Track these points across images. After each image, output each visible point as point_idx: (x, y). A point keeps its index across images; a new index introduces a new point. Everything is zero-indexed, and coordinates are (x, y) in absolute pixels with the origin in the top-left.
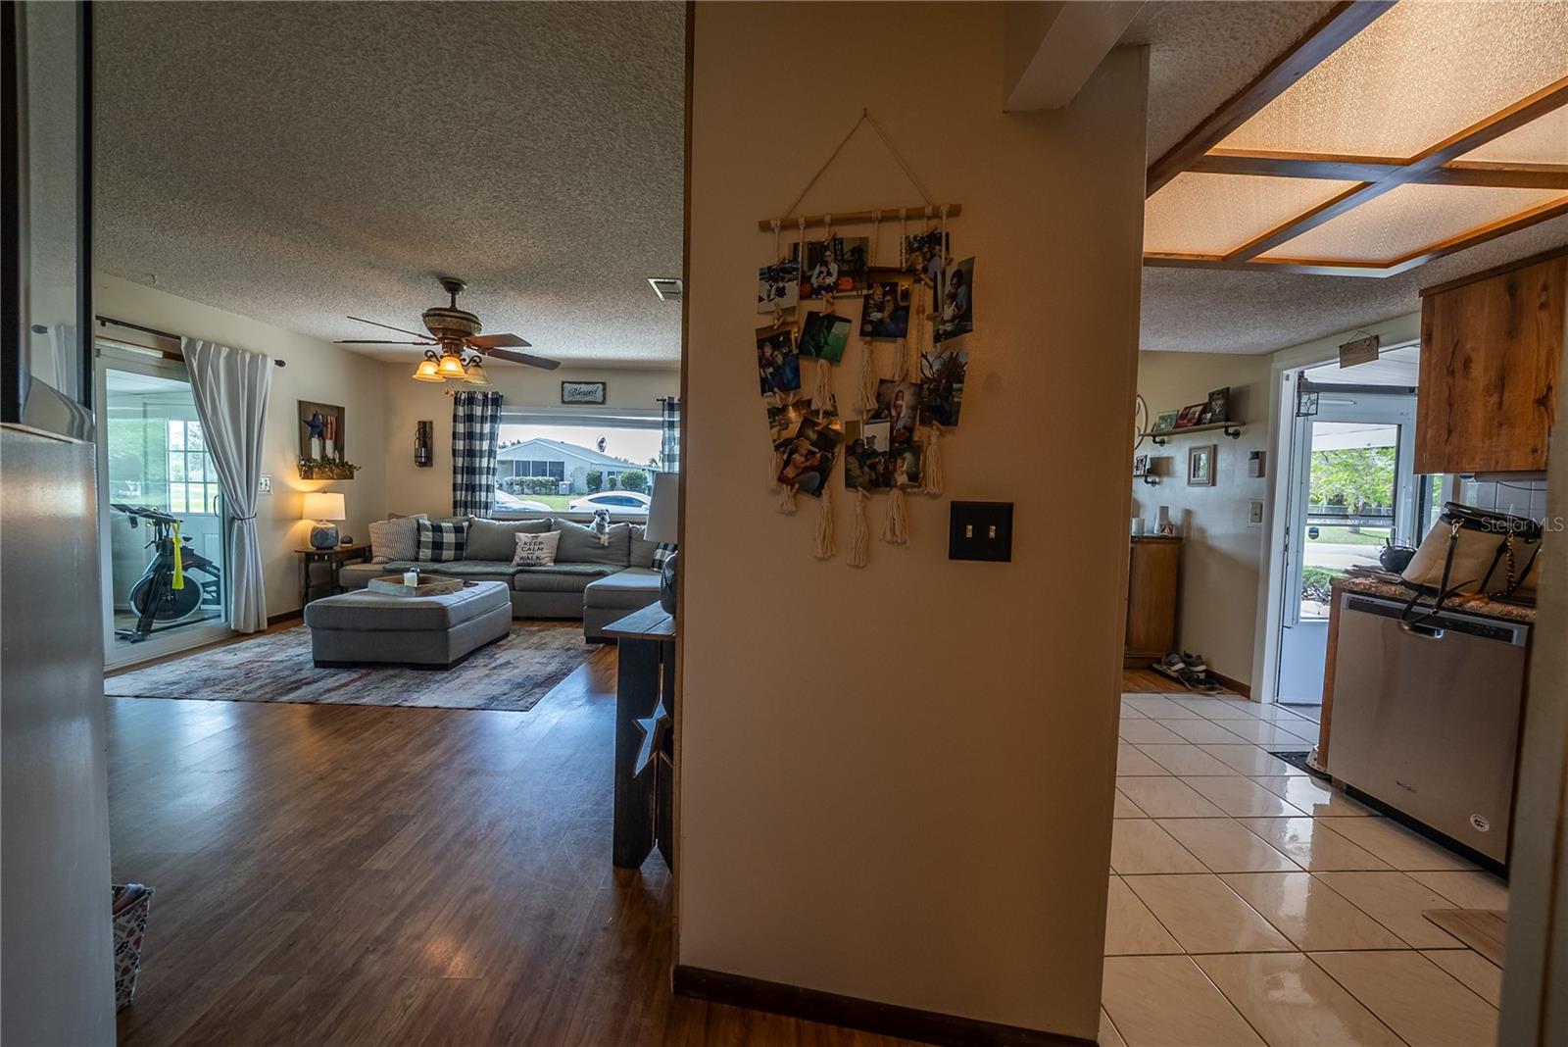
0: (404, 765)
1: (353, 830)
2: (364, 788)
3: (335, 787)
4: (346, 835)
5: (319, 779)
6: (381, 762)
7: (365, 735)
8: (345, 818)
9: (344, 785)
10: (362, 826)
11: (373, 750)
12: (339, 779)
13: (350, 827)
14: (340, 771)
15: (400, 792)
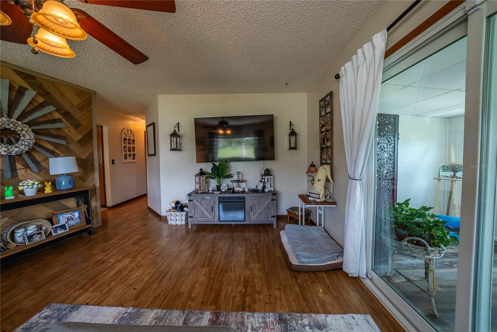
0: (131, 262)
1: (145, 242)
2: (144, 253)
3: (153, 253)
4: (147, 241)
5: (158, 255)
6: (139, 263)
7: (147, 278)
8: (148, 244)
9: (150, 253)
10: (143, 243)
11: (142, 269)
12: (153, 256)
13: (146, 242)
14: (153, 259)
15: (133, 251)
